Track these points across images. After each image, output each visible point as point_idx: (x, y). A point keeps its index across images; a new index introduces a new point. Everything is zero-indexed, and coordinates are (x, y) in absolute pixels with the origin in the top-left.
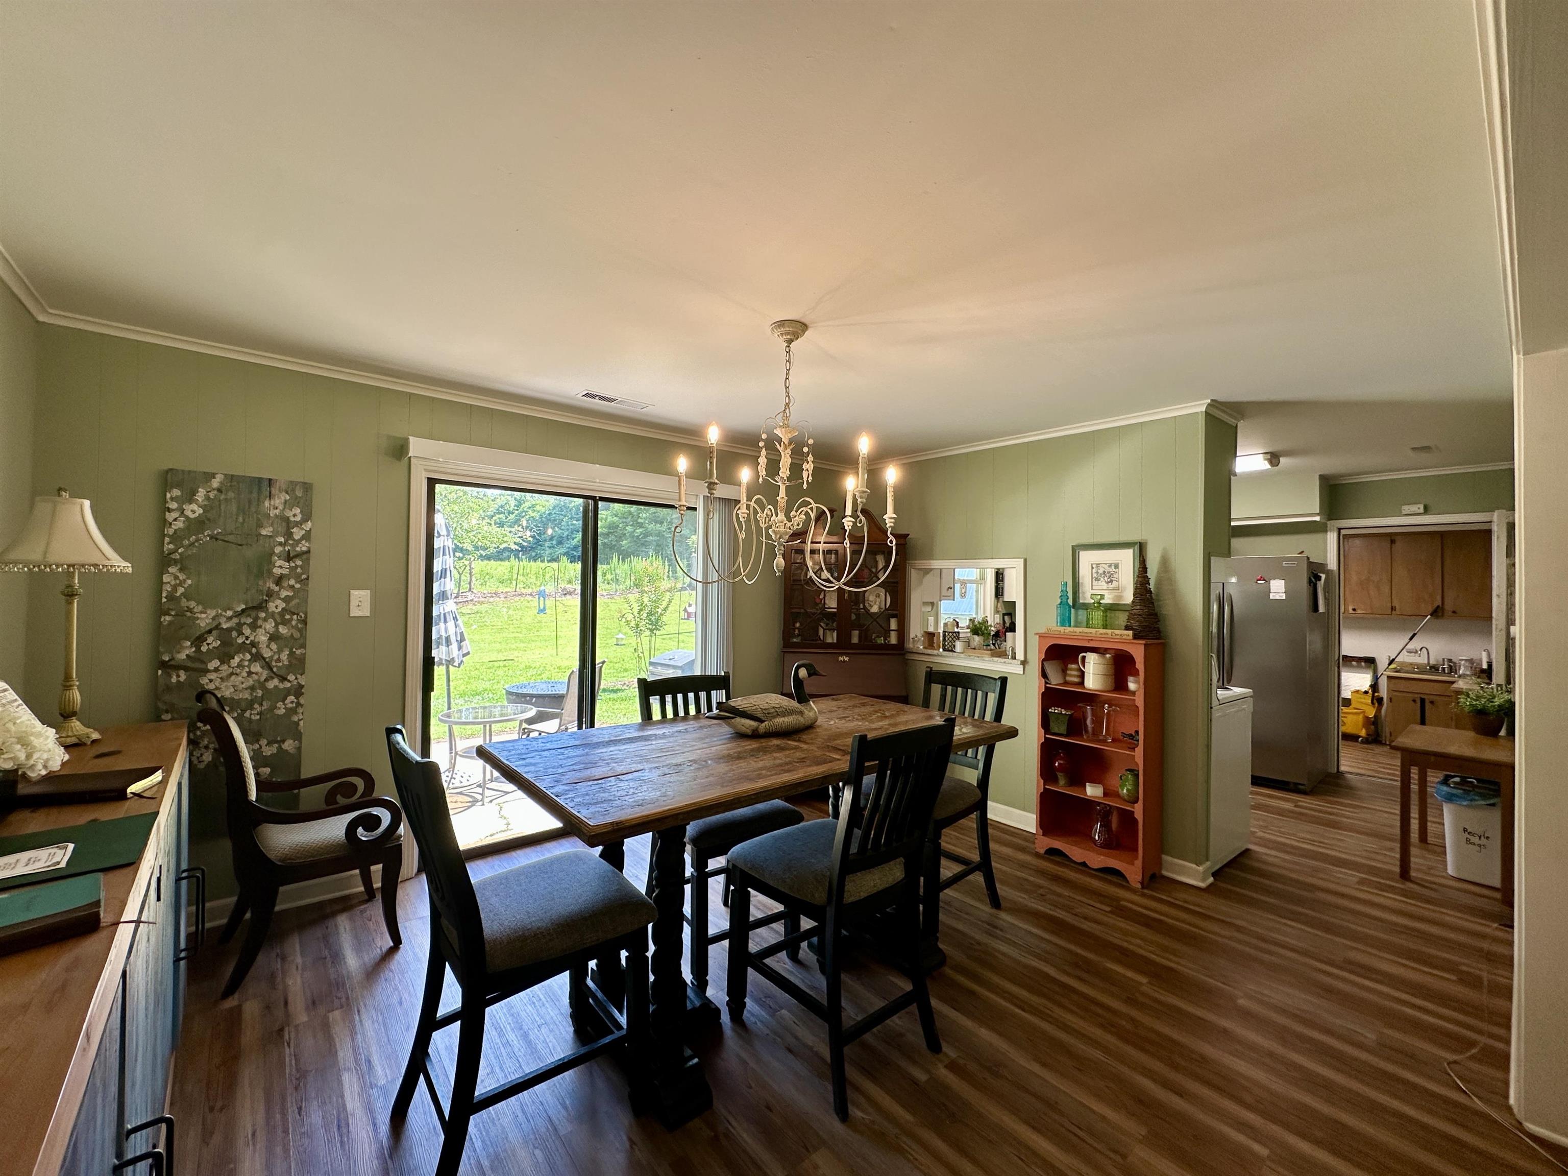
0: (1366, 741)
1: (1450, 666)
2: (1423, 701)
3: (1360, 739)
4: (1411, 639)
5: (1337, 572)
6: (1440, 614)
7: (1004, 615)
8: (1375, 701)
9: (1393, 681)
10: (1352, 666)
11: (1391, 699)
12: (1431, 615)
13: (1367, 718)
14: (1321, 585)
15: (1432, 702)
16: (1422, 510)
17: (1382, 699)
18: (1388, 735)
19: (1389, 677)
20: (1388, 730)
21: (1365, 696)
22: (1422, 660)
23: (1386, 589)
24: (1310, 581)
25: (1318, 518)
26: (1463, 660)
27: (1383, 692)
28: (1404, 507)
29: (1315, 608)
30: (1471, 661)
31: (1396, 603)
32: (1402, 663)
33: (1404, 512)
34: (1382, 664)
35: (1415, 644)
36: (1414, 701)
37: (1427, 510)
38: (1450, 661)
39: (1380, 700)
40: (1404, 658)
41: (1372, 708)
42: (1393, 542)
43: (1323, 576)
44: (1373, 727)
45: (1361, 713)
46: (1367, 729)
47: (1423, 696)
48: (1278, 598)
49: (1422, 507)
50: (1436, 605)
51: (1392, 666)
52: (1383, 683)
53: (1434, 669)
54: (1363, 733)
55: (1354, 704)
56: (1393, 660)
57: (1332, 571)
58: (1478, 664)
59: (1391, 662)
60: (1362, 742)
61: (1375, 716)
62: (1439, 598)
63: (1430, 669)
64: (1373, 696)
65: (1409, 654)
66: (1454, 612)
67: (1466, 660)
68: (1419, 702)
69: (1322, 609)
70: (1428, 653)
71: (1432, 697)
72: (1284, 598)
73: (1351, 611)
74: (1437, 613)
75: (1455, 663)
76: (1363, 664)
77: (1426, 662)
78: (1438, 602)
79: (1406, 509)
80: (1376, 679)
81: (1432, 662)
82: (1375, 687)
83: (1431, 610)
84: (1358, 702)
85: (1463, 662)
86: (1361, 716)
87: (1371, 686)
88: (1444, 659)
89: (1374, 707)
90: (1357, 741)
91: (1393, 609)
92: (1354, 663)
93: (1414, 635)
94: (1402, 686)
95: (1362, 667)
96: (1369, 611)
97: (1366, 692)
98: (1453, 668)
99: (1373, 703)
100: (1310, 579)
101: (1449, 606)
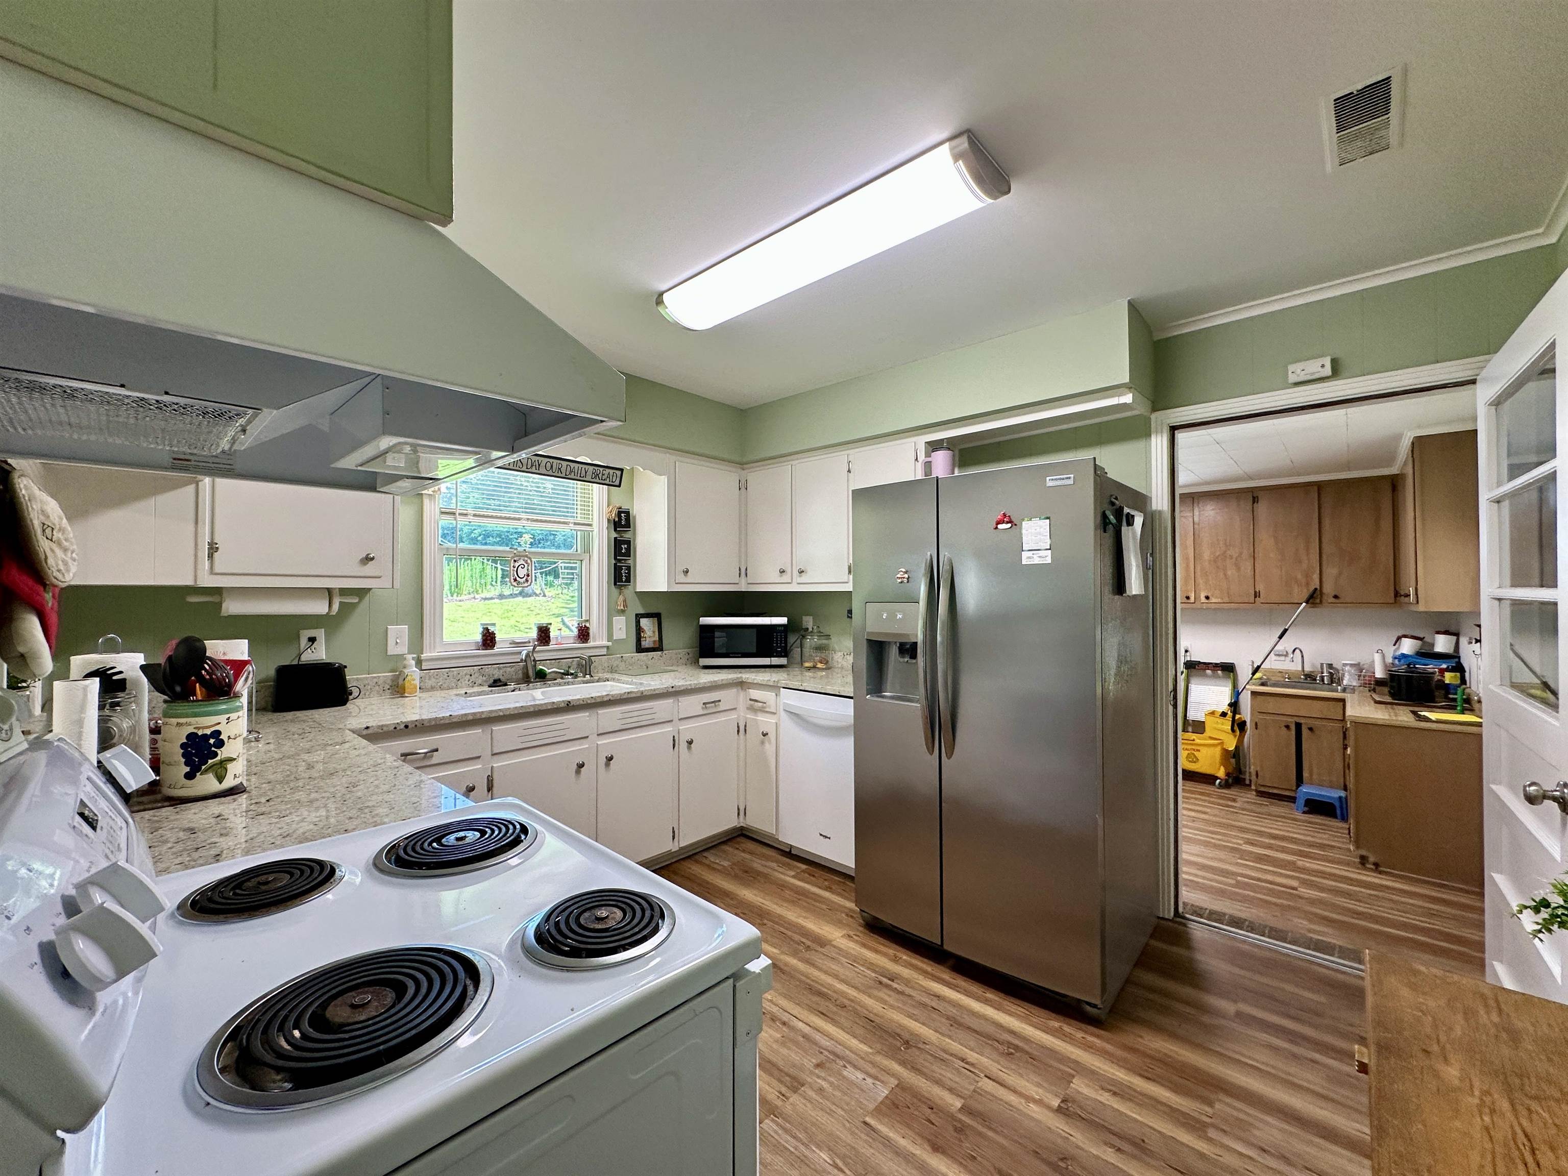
0: (1226, 785)
1: (1331, 673)
2: (1298, 726)
3: (1218, 781)
4: (1281, 637)
5: (1168, 516)
6: (1318, 601)
7: (638, 617)
8: (1236, 728)
9: (1260, 698)
10: (1206, 676)
11: (1256, 724)
12: (1307, 602)
13: (1226, 752)
14: (1132, 535)
15: (1311, 729)
16: (1328, 371)
17: (1245, 722)
18: (1254, 773)
19: (1254, 693)
20: (1253, 769)
21: (1221, 720)
22: (1296, 667)
23: (1247, 567)
24: (1104, 523)
25: (1128, 398)
26: (1347, 664)
27: (1246, 714)
28: (1291, 368)
29: (1119, 585)
30: (1358, 667)
31: (1260, 587)
32: (1271, 671)
33: (1292, 378)
34: (1244, 673)
35: (1286, 644)
36: (1287, 727)
37: (1337, 370)
38: (1330, 666)
39: (1242, 725)
40: (1273, 664)
41: (1231, 736)
42: (1255, 500)
43: (1139, 520)
44: (1233, 761)
45: (1219, 744)
46: (1226, 768)
47: (1298, 720)
48: (1037, 561)
49: (1327, 362)
50: (1312, 589)
51: (1258, 675)
52: (1246, 701)
53: (1310, 678)
54: (1221, 773)
55: (1208, 732)
56: (1259, 667)
57: (1160, 512)
58: (1367, 671)
59: (1256, 670)
60: (1221, 786)
61: (1236, 747)
62: (1316, 577)
63: (1306, 679)
64: (1234, 717)
65: (1277, 658)
66: (1336, 597)
67: (1351, 665)
68: (1293, 727)
69: (1135, 585)
70: (1302, 656)
71: (1311, 723)
72: (1049, 560)
73: (1203, 600)
74: (1314, 598)
75: (1338, 671)
76: (1219, 672)
77: (1300, 669)
78: (1316, 584)
79: (1297, 371)
80: (1236, 694)
81: (1308, 669)
82: (1234, 706)
83: (1306, 595)
84: (1215, 729)
85: (1347, 668)
86: (1219, 749)
87: (1230, 705)
88: (1322, 664)
89: (1235, 736)
90: (1214, 784)
91: (1257, 595)
92: (1209, 672)
93: (1285, 631)
94: (1271, 705)
95: (1218, 677)
96: (1226, 600)
97: (1224, 714)
98: (1334, 678)
99: (1233, 730)
100: (1104, 516)
101: (1328, 589)
